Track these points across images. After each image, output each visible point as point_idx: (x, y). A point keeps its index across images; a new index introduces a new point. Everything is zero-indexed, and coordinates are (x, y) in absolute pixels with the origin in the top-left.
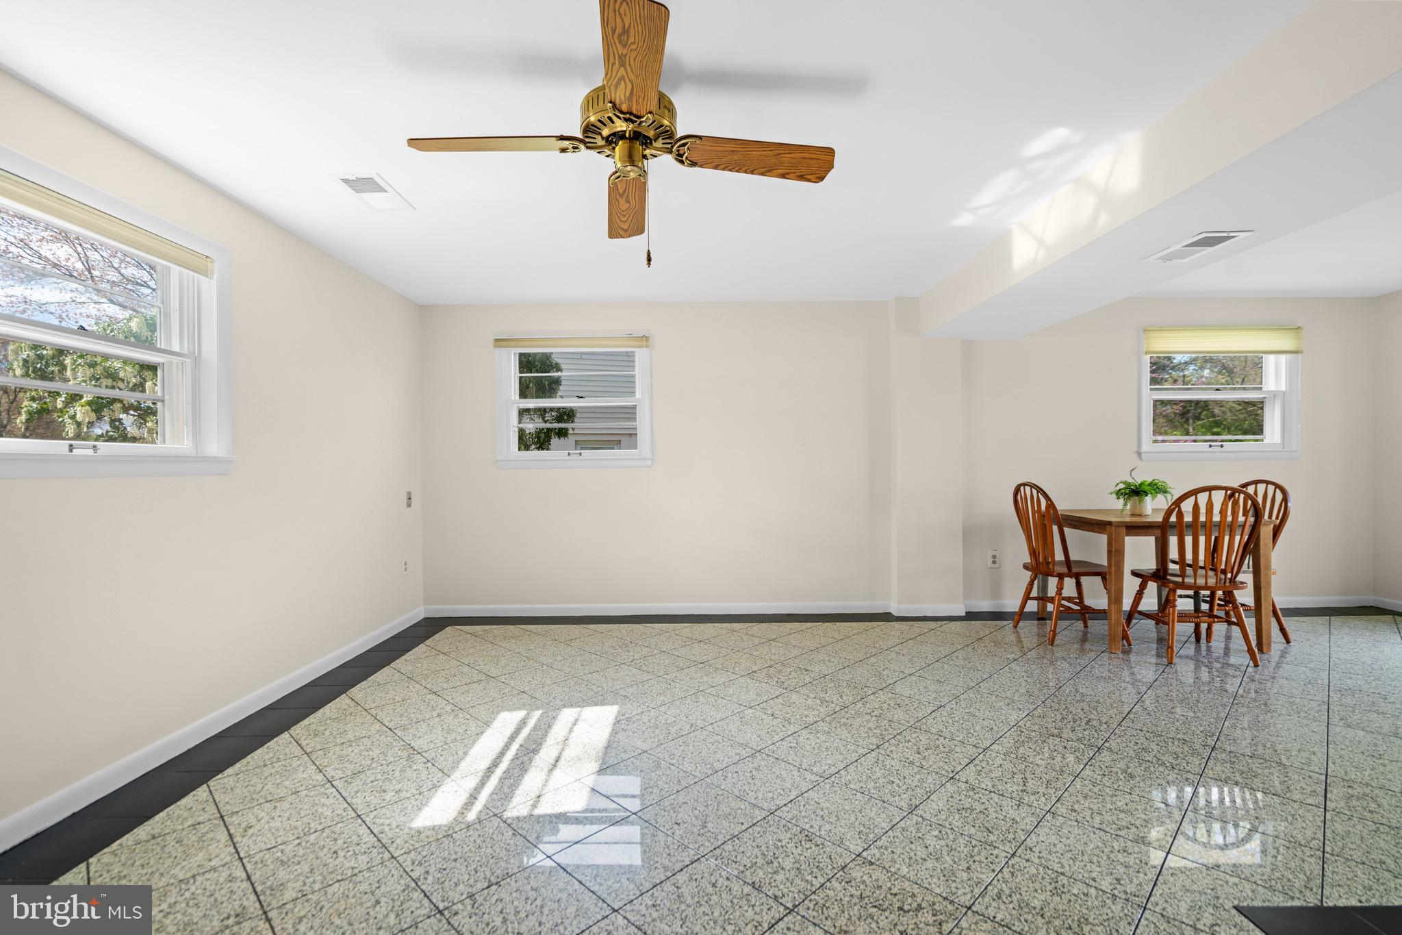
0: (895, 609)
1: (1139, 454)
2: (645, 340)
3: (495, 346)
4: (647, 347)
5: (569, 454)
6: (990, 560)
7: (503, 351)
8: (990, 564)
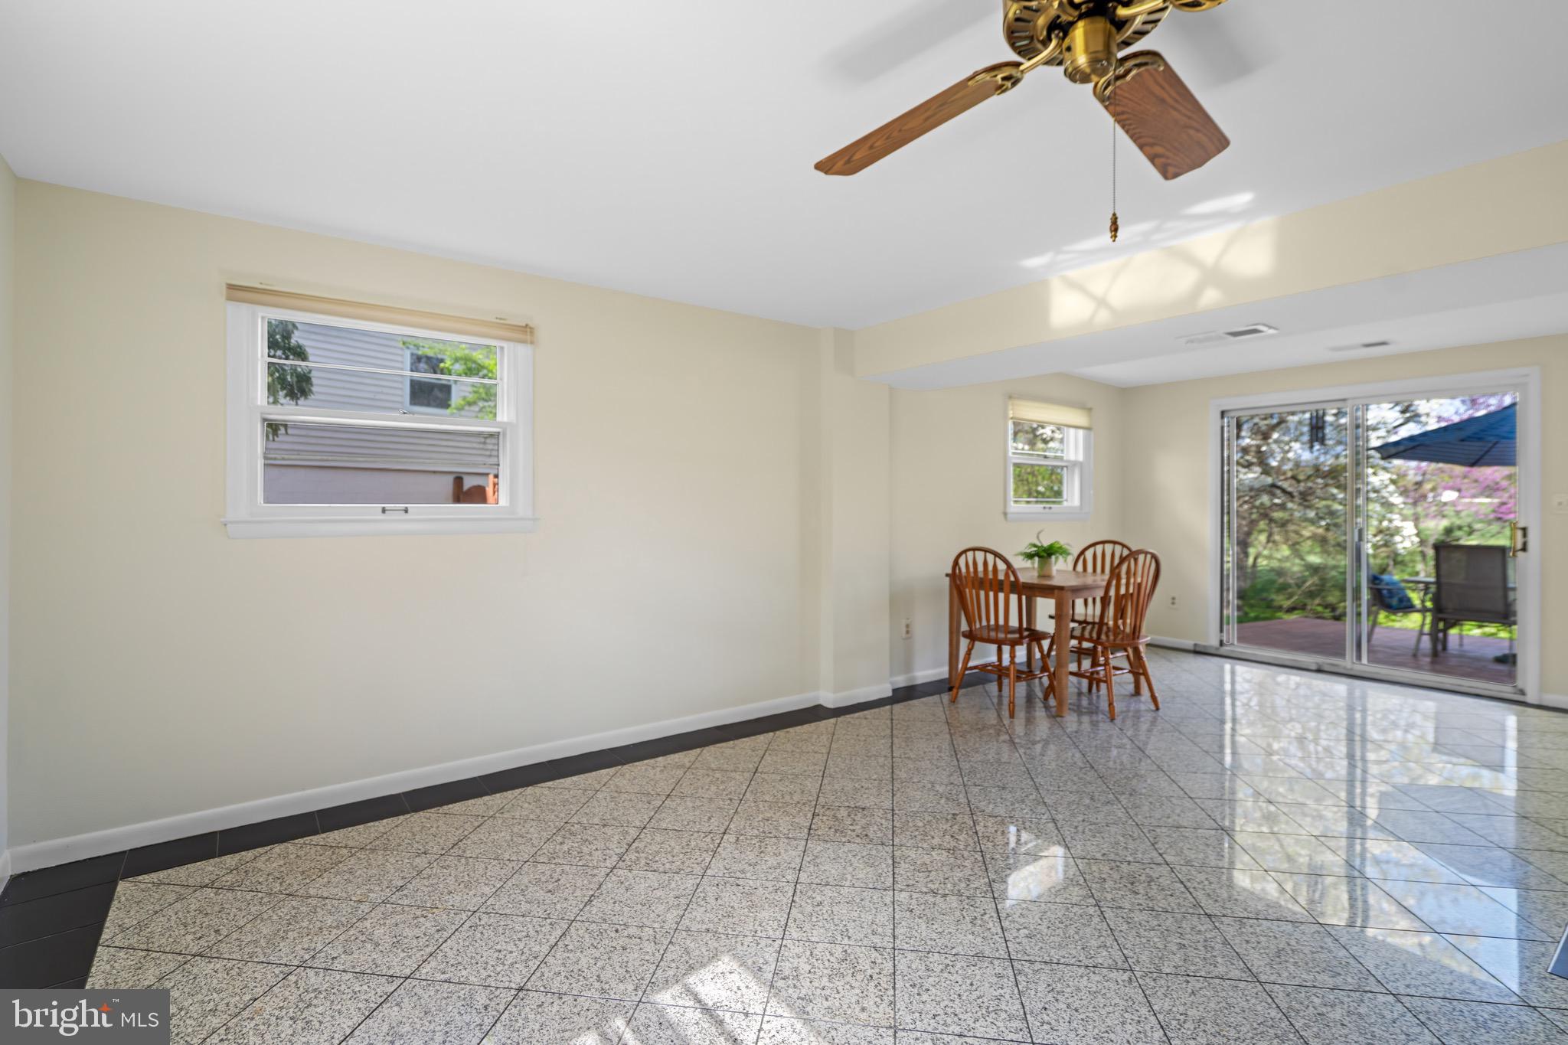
0: (829, 699)
1: (1005, 514)
2: (525, 333)
3: (229, 298)
4: (532, 343)
5: (384, 510)
6: (904, 630)
7: (244, 309)
8: (904, 635)
